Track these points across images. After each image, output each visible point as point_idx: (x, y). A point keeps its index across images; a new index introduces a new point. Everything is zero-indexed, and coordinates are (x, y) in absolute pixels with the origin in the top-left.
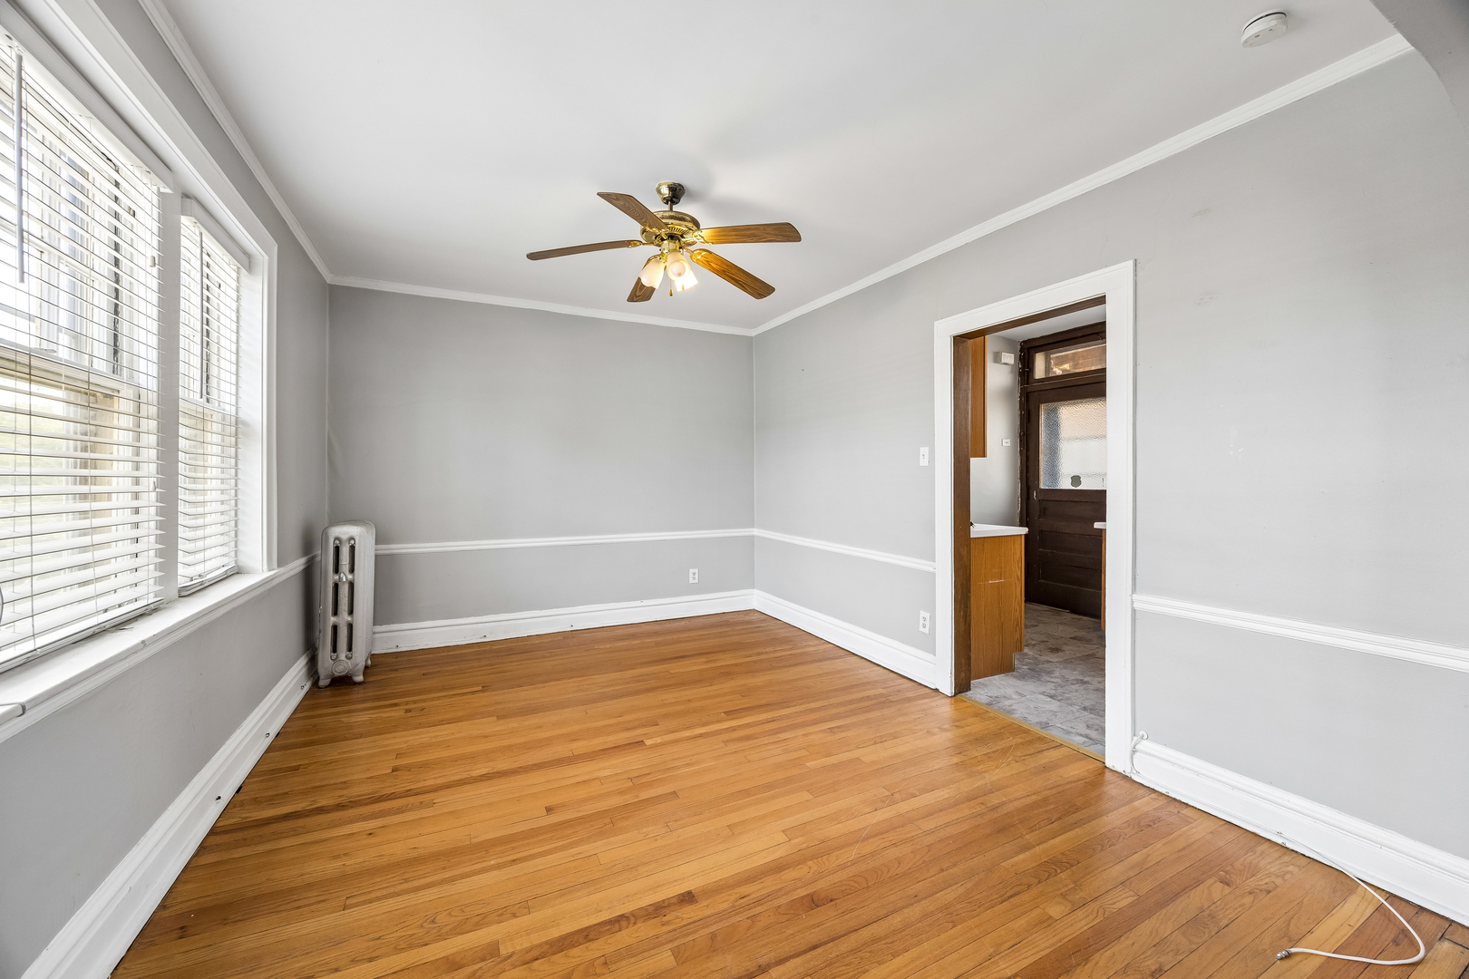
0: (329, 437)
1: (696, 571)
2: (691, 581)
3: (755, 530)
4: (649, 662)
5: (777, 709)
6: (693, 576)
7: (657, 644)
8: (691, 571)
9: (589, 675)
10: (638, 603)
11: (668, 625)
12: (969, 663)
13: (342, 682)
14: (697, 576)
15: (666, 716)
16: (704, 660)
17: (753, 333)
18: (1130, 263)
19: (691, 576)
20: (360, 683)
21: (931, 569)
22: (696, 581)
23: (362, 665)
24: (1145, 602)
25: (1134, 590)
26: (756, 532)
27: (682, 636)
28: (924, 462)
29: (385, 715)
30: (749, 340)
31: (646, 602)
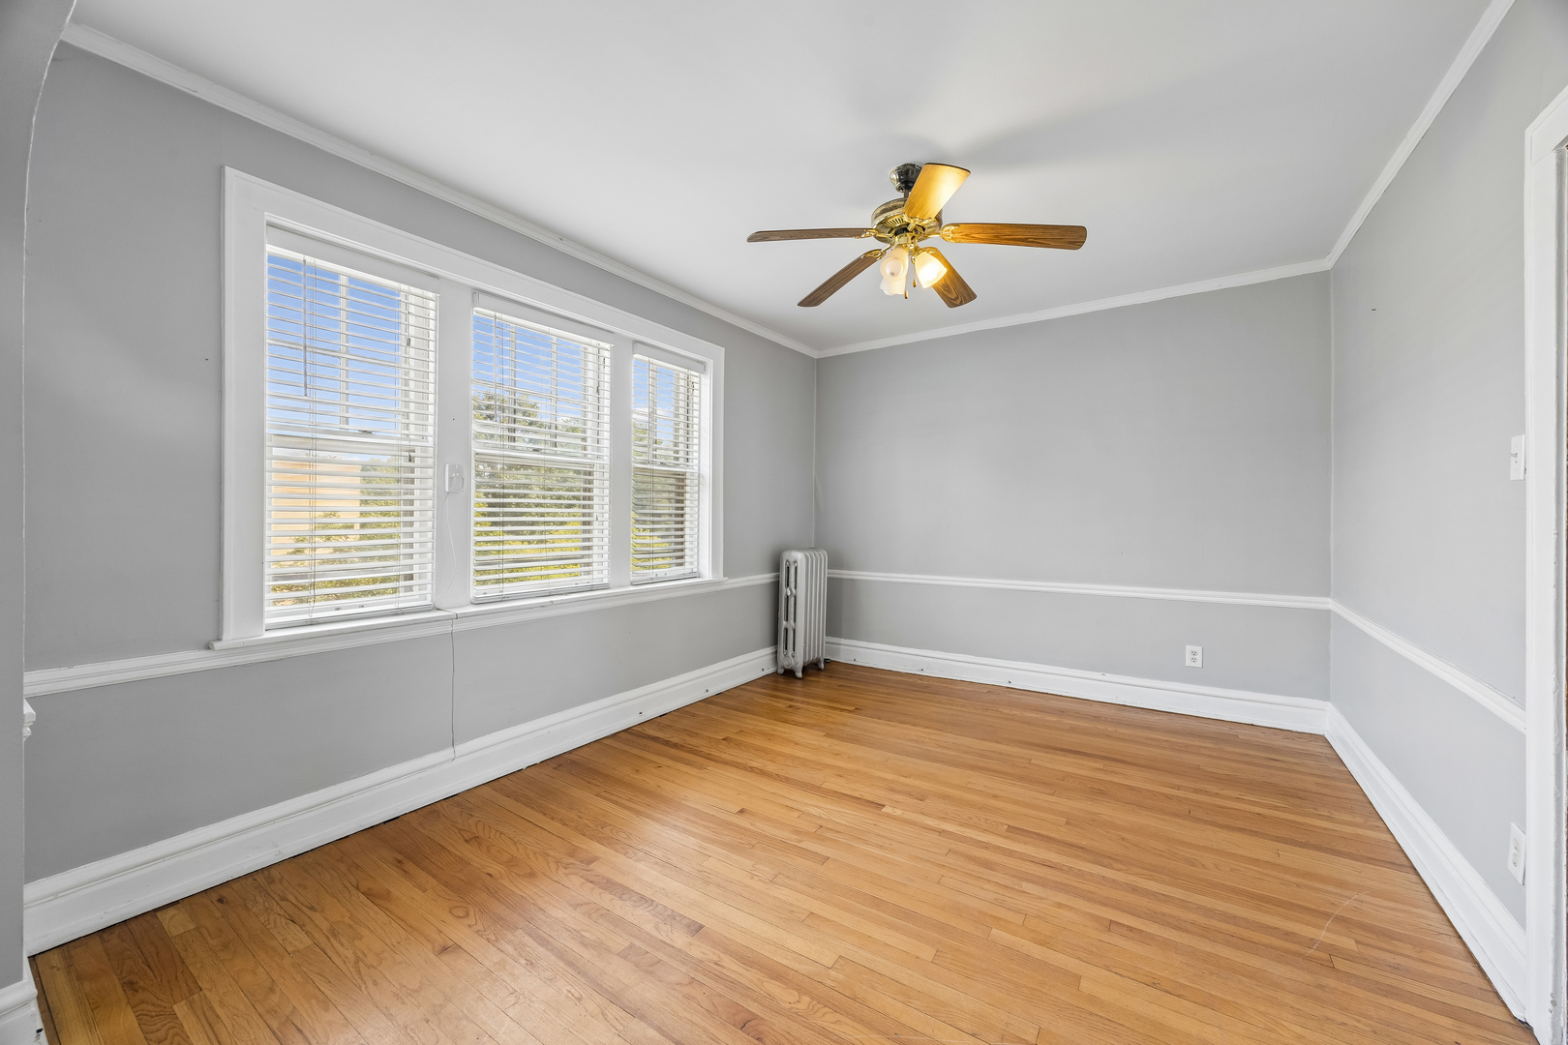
0: (815, 485)
1: (1198, 649)
2: (1188, 662)
3: (1329, 600)
4: (1029, 744)
5: (1085, 860)
7: (1073, 729)
8: (1189, 648)
9: (947, 732)
10: (1098, 675)
11: (1133, 715)
13: (789, 673)
14: (1199, 657)
15: (944, 797)
16: (1101, 766)
19: (1188, 657)
20: (799, 679)
22: (1199, 664)
23: (800, 665)
26: (1330, 604)
27: (1120, 730)
29: (775, 704)
30: (1322, 280)
31: (1109, 677)
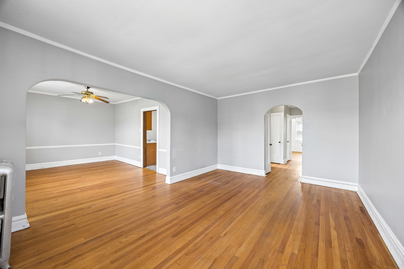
2: (99, 154)
4: (86, 168)
6: (100, 153)
7: (89, 166)
10: (86, 159)
11: (93, 163)
12: (146, 162)
14: (101, 153)
15: (87, 174)
16: (99, 167)
17: (115, 103)
18: (159, 106)
19: (99, 153)
21: (140, 148)
24: (160, 150)
25: (159, 149)
26: (116, 144)
27: (95, 164)
28: (140, 131)
30: (115, 105)
